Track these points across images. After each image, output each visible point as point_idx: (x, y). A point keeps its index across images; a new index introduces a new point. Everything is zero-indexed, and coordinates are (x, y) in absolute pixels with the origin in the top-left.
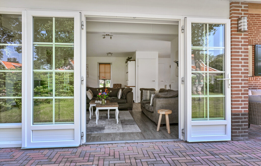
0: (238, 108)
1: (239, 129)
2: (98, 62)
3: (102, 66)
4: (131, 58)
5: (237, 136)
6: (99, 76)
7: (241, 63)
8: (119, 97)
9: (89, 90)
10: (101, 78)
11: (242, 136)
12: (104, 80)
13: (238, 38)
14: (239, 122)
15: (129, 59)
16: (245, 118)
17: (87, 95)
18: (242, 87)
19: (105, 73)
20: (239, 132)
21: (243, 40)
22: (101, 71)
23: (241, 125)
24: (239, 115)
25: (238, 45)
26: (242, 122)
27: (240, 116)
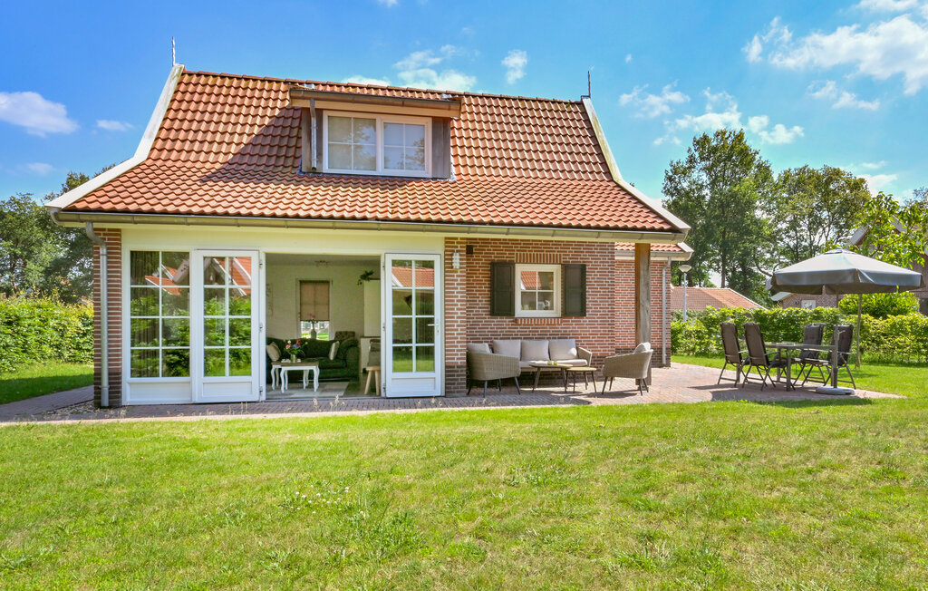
0: (453, 359)
1: (454, 384)
2: (296, 279)
3: (309, 289)
4: (371, 273)
5: (451, 392)
6: (300, 313)
7: (457, 305)
8: (332, 356)
9: (273, 343)
10: (304, 317)
11: (458, 392)
12: (313, 323)
13: (453, 276)
14: (454, 375)
15: (366, 276)
16: (462, 371)
17: (269, 352)
18: (458, 334)
19: (315, 303)
20: (455, 388)
21: (459, 279)
22: (305, 299)
23: (457, 380)
24: (454, 367)
25: (453, 284)
26: (458, 375)
27: (456, 369)
